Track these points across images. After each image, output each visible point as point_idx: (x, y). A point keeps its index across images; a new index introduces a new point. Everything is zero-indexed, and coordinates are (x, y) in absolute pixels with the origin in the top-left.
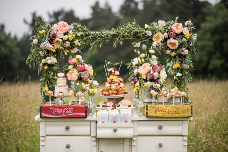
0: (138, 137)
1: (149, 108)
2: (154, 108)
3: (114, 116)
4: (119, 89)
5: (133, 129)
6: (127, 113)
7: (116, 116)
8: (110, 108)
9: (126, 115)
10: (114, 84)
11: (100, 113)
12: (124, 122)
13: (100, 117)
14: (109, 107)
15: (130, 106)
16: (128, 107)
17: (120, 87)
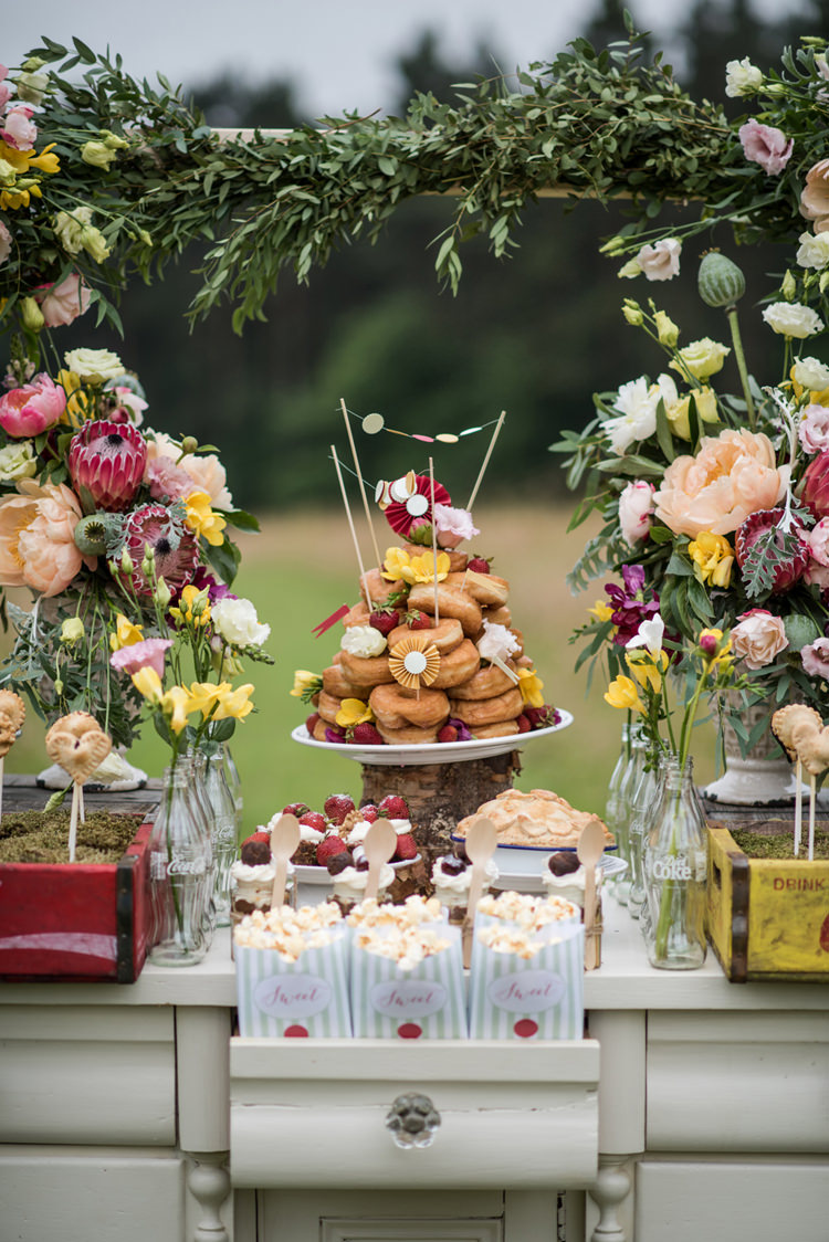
0: (648, 1168)
1: (757, 892)
2: (811, 895)
3: (407, 975)
4: (467, 682)
5: (593, 1098)
6: (533, 948)
7: (422, 977)
8: (375, 878)
9: (528, 967)
10: (424, 636)
11: (269, 940)
12: (505, 1028)
13: (261, 978)
14: (363, 866)
15: (565, 863)
16: (549, 877)
17: (485, 663)
